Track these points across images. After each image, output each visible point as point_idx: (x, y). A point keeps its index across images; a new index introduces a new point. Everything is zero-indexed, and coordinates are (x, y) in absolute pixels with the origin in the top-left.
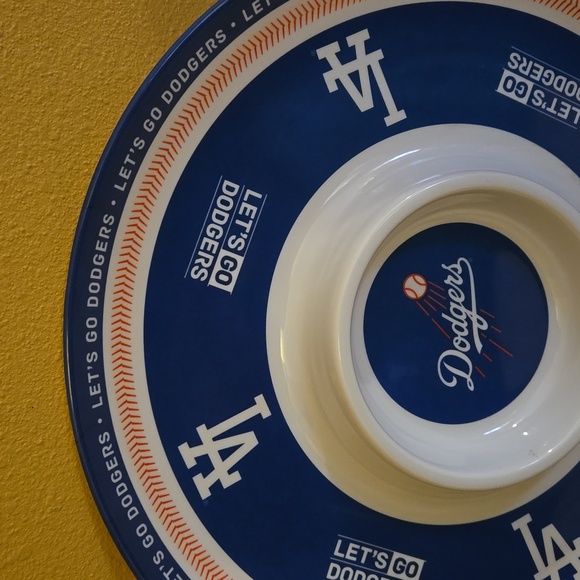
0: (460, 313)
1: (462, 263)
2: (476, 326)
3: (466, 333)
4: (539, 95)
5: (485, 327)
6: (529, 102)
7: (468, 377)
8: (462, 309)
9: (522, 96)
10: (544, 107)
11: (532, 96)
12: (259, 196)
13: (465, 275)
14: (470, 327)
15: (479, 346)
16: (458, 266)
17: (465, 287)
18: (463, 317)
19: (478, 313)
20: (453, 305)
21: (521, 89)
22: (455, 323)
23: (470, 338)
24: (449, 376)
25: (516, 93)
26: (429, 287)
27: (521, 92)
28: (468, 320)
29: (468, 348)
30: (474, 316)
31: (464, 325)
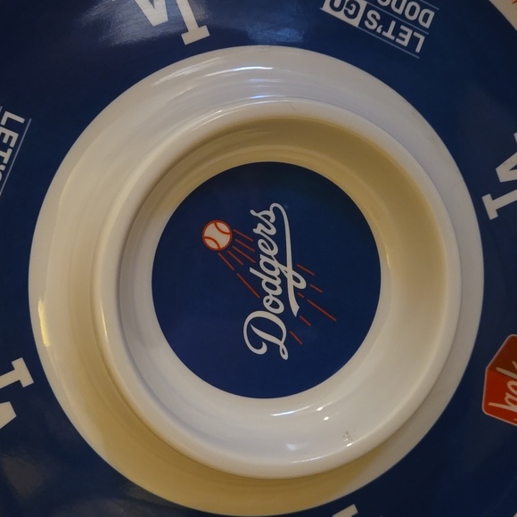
0: (272, 268)
1: (276, 211)
2: (291, 284)
3: (279, 291)
4: (373, 16)
5: (302, 285)
6: (362, 24)
7: (281, 344)
8: (275, 263)
9: (354, 16)
10: (379, 30)
11: (365, 17)
12: (21, 120)
13: (279, 224)
14: (284, 285)
15: (295, 308)
16: (270, 213)
17: (279, 238)
18: (276, 273)
19: (295, 268)
20: (263, 259)
21: (351, 8)
22: (266, 279)
23: (284, 297)
24: (257, 342)
25: (346, 13)
26: (234, 236)
27: (351, 12)
28: (282, 276)
29: (281, 309)
30: (289, 272)
31: (277, 282)
